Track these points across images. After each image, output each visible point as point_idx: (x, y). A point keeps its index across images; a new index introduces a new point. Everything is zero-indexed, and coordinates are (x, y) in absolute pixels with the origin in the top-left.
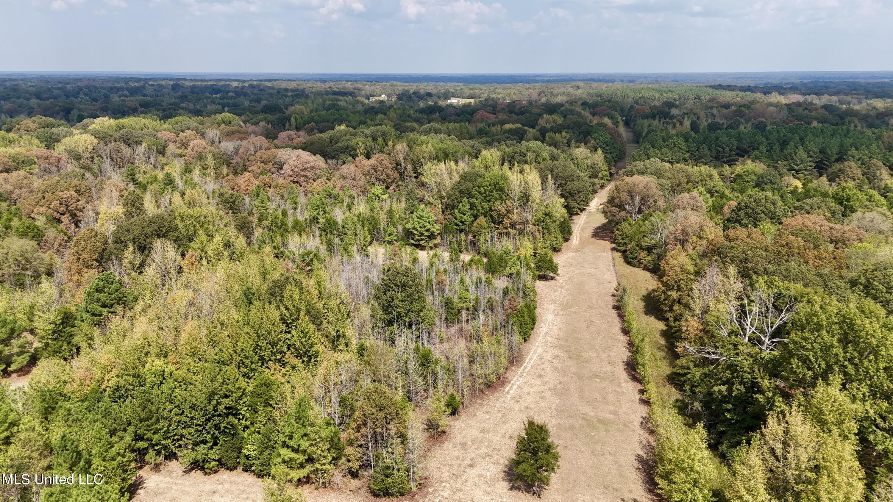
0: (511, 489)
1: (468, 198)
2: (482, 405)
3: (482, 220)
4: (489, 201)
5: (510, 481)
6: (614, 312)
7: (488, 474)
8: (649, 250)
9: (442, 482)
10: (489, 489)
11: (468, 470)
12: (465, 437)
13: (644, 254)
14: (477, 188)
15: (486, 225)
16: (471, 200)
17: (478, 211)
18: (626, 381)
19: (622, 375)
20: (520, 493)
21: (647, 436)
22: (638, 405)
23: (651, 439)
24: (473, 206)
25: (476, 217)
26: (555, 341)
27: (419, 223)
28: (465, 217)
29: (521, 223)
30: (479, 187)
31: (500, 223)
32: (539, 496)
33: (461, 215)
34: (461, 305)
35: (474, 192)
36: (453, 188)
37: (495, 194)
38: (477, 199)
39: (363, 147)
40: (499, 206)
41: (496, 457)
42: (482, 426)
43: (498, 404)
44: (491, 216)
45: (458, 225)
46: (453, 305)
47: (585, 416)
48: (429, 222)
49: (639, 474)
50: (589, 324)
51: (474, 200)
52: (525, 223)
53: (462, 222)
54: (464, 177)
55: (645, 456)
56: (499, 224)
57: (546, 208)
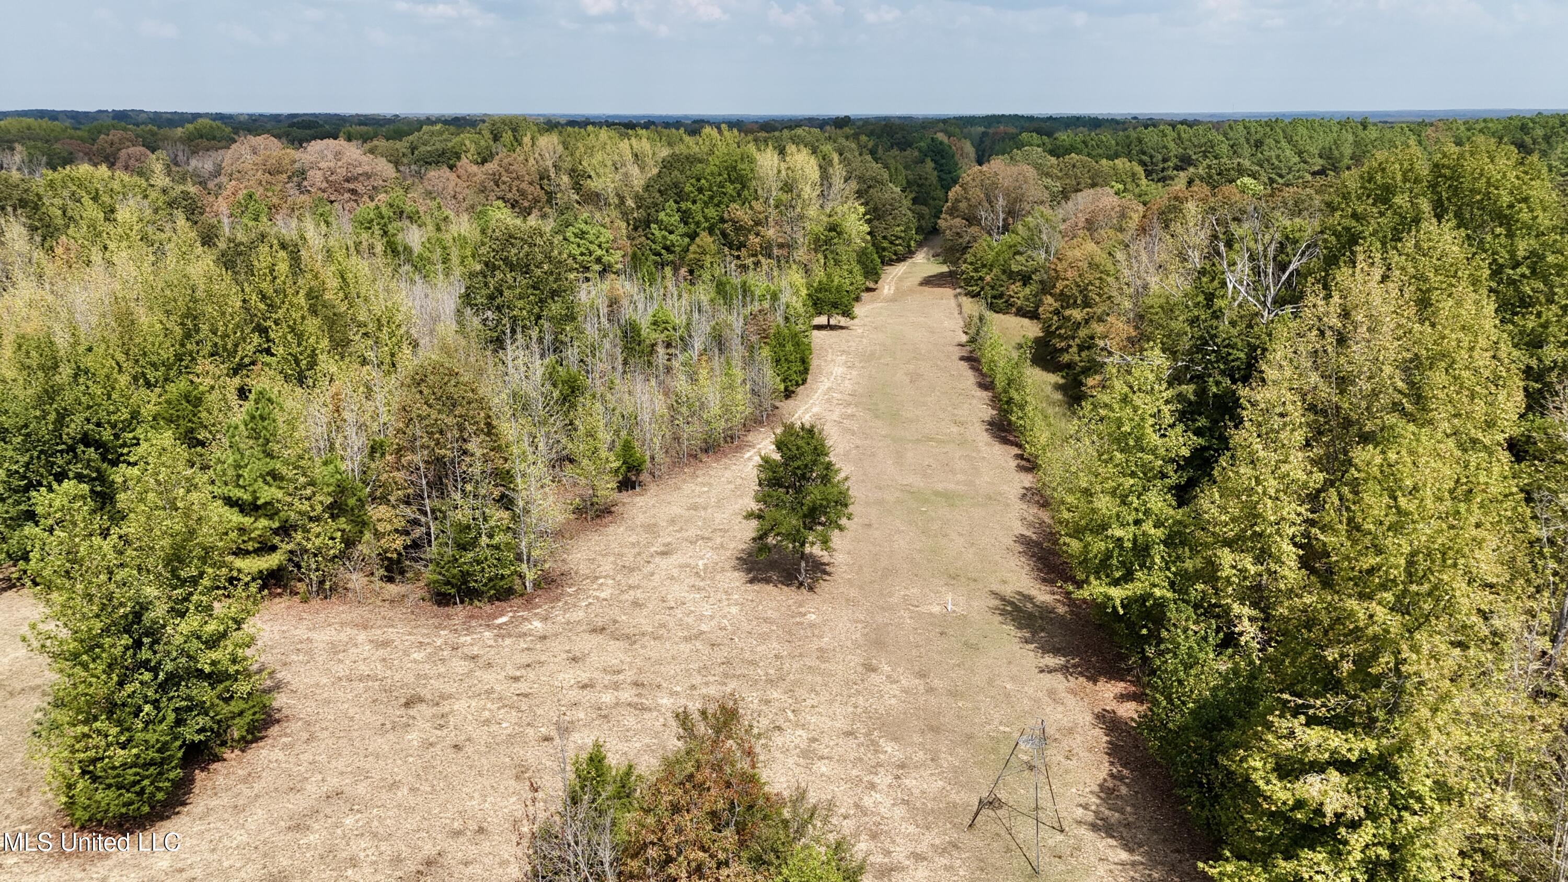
0: (751, 581)
1: (676, 202)
2: (694, 476)
3: (705, 239)
4: (717, 205)
5: (749, 571)
6: (964, 365)
7: (701, 563)
8: (1026, 279)
9: (597, 578)
10: (702, 584)
11: (657, 559)
12: (654, 516)
13: (1016, 287)
14: (693, 181)
15: (714, 248)
16: (683, 205)
17: (698, 224)
18: (987, 444)
19: (983, 437)
20: (770, 587)
21: (1034, 510)
22: (1015, 473)
23: (1045, 516)
24: (686, 217)
25: (693, 236)
26: (847, 398)
27: (579, 246)
28: (672, 237)
29: (781, 246)
30: (698, 180)
31: (742, 245)
32: (811, 589)
33: (663, 232)
34: (654, 335)
35: (688, 188)
36: (647, 188)
37: (730, 189)
38: (694, 202)
39: (473, 148)
40: (739, 212)
41: (719, 540)
42: (691, 501)
43: (728, 474)
44: (724, 234)
45: (660, 255)
46: (639, 335)
47: (908, 488)
48: (600, 246)
49: (1023, 559)
50: (915, 378)
51: (689, 204)
52: (788, 246)
53: (667, 248)
54: (667, 165)
55: (1034, 537)
56: (739, 249)
57: (830, 216)
